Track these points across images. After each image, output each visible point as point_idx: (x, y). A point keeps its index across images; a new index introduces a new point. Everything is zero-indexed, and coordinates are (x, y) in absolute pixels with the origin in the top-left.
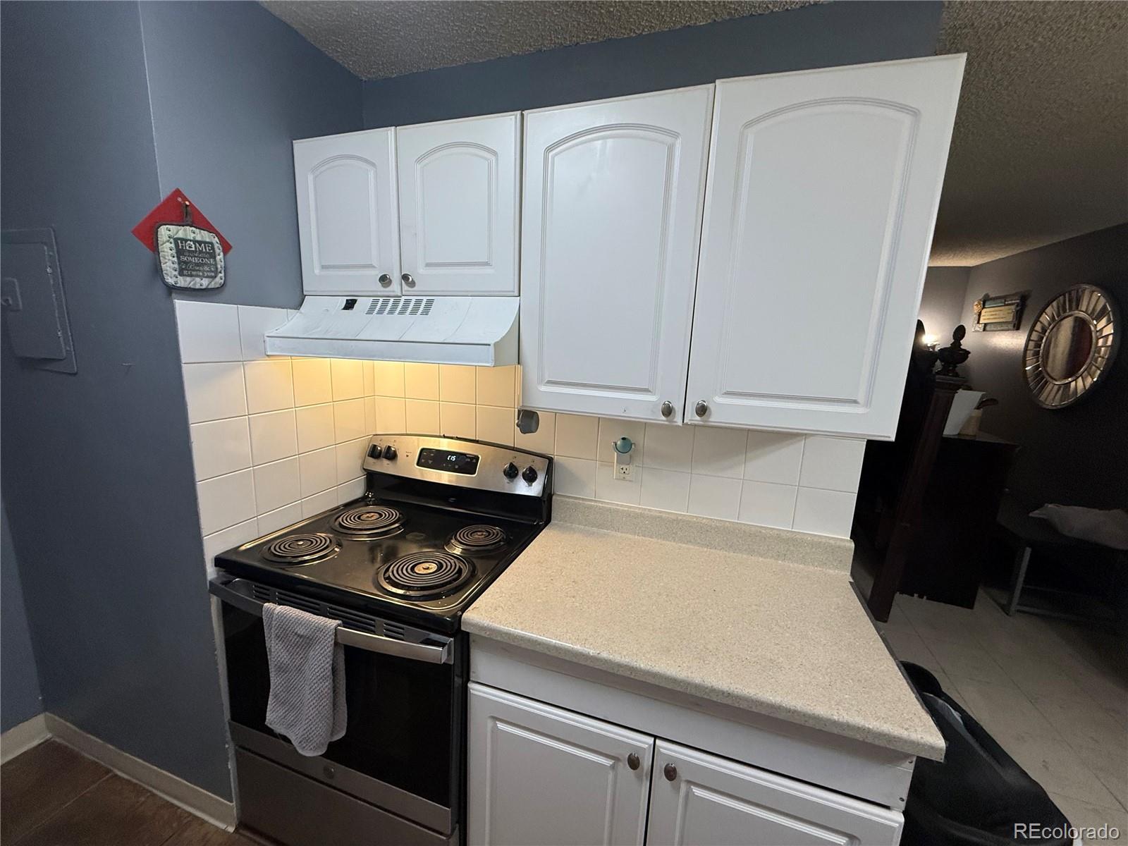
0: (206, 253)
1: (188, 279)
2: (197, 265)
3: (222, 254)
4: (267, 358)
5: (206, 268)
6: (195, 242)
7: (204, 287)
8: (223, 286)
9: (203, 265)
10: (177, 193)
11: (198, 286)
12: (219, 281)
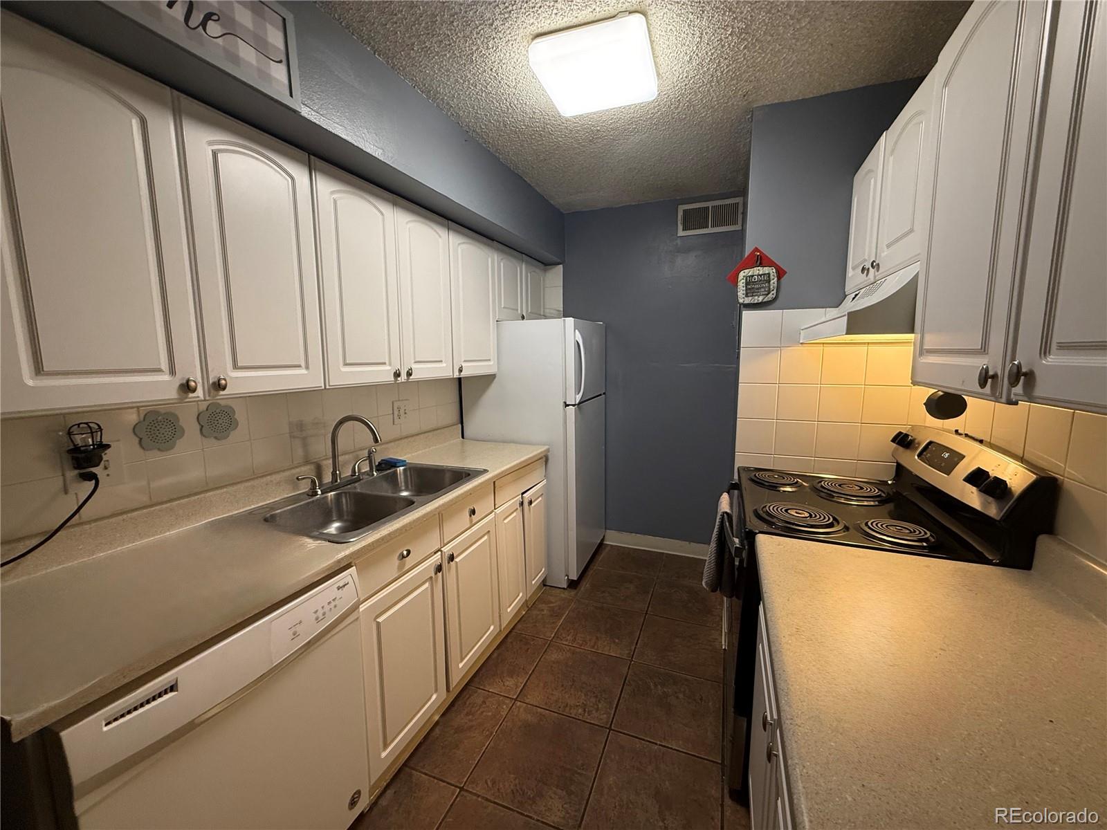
0: (764, 280)
1: (750, 298)
2: (758, 289)
3: (776, 279)
4: (800, 345)
5: (763, 290)
6: (758, 275)
7: (760, 301)
8: (775, 300)
9: (760, 288)
10: (756, 250)
11: (756, 302)
12: (770, 296)
